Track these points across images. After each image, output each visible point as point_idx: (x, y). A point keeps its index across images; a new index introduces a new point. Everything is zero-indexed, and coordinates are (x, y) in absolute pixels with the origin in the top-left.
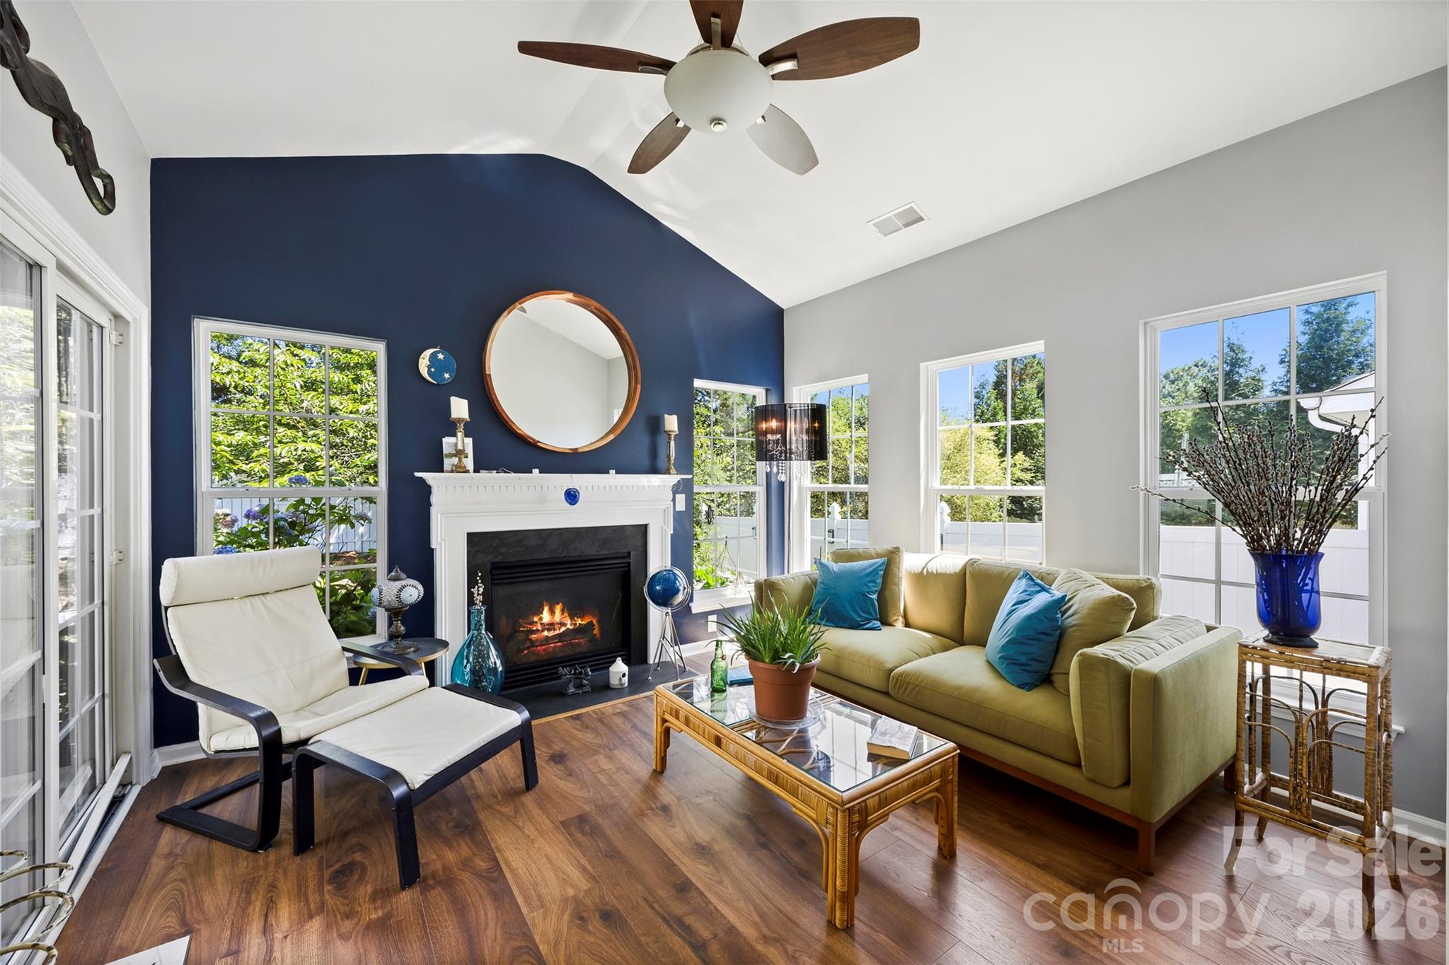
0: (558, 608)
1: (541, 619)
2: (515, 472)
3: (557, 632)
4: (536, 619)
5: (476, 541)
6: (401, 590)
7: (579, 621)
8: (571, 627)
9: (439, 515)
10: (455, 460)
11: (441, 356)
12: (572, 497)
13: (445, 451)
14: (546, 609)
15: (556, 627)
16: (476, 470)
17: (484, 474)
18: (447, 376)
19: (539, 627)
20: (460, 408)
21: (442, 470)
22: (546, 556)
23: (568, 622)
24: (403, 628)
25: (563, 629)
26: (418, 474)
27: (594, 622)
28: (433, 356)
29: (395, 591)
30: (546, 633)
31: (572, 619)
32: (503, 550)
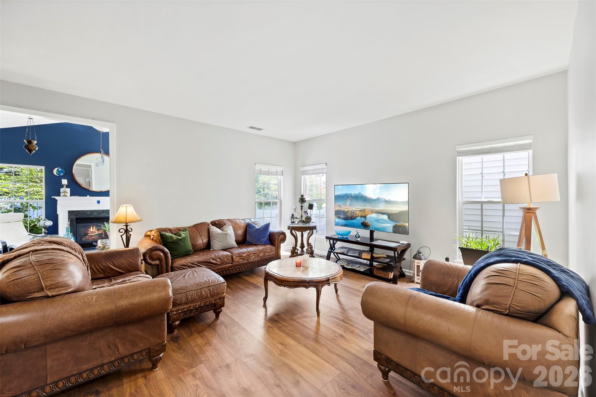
0: (94, 227)
1: (90, 230)
2: (80, 196)
3: (94, 234)
4: (89, 230)
5: (71, 213)
6: (45, 222)
7: (99, 232)
8: (97, 234)
9: (59, 207)
10: (64, 194)
11: (60, 170)
12: (99, 202)
13: (61, 192)
14: (92, 227)
15: (94, 233)
16: (71, 196)
17: (72, 197)
18: (62, 174)
19: (90, 232)
20: (65, 182)
21: (60, 196)
22: (93, 216)
23: (97, 232)
24: (47, 231)
25: (95, 234)
26: (52, 197)
27: (103, 233)
28: (58, 169)
29: (43, 223)
30: (91, 234)
31: (98, 231)
32: (79, 215)
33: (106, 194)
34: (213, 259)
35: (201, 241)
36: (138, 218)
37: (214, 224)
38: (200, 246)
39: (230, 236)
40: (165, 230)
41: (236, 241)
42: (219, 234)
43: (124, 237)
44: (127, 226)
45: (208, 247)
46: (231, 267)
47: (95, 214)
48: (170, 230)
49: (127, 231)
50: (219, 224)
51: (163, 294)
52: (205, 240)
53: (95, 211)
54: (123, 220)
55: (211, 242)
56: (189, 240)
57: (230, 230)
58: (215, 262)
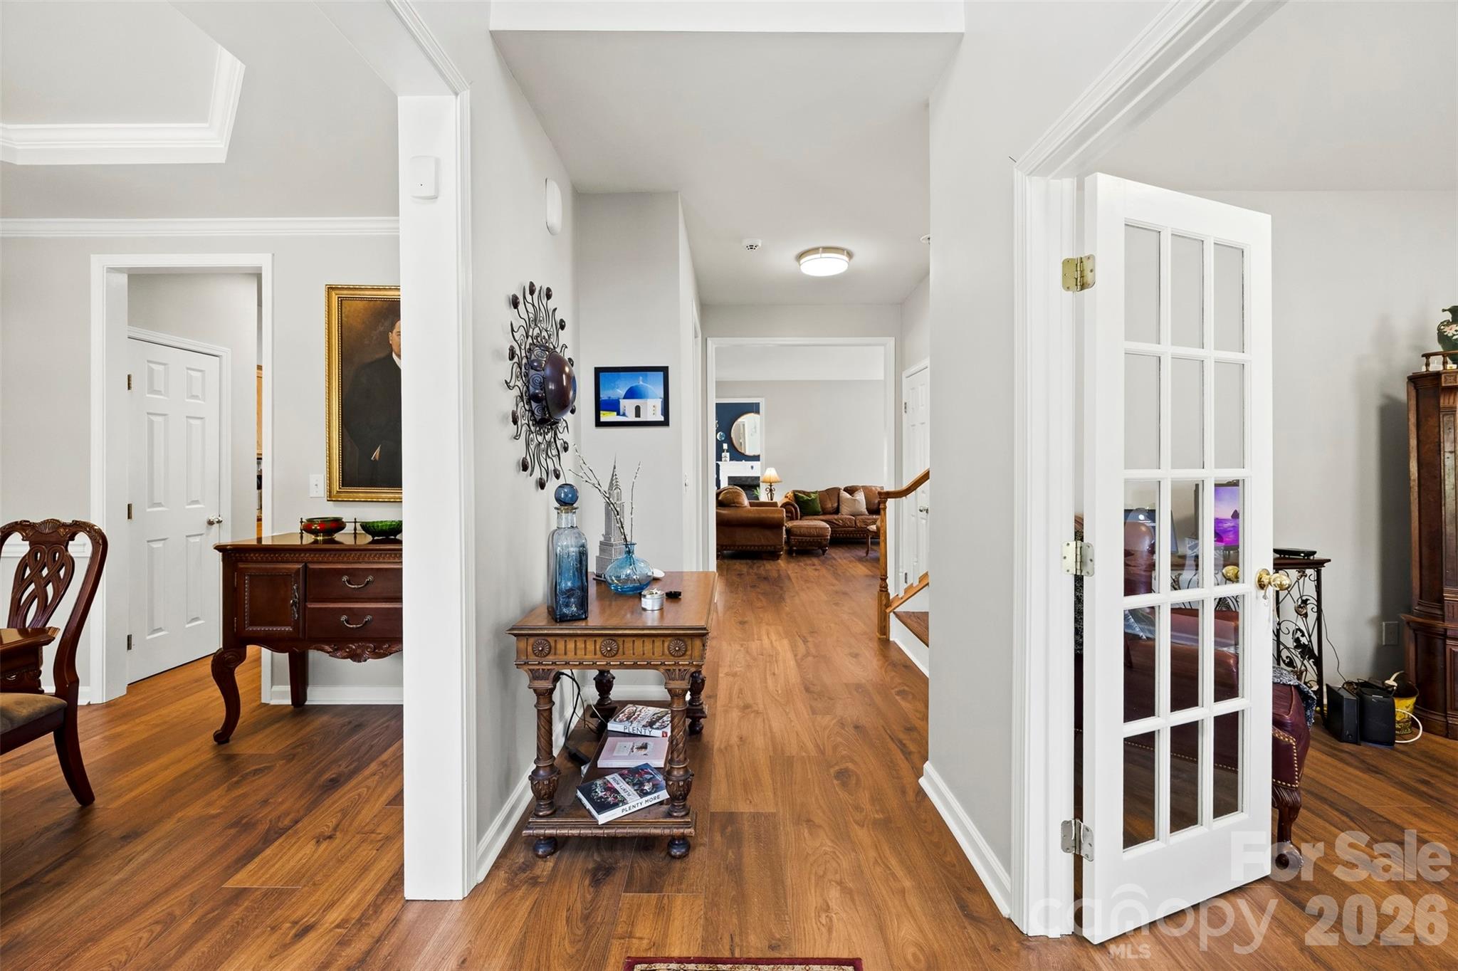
2: (737, 461)
5: (730, 478)
9: (722, 471)
10: (724, 459)
12: (752, 467)
17: (731, 462)
22: (747, 482)
32: (735, 480)
33: (756, 458)
34: (836, 520)
35: (830, 505)
36: (779, 480)
37: (846, 490)
38: (829, 509)
39: (859, 502)
40: (799, 492)
41: (867, 508)
42: (848, 499)
43: (769, 495)
44: (771, 486)
45: (837, 511)
46: (855, 531)
47: (749, 480)
48: (804, 493)
49: (771, 490)
50: (851, 490)
51: (780, 515)
52: (836, 505)
53: (749, 477)
54: (768, 480)
55: (840, 507)
56: (818, 501)
57: (860, 496)
58: (837, 522)
